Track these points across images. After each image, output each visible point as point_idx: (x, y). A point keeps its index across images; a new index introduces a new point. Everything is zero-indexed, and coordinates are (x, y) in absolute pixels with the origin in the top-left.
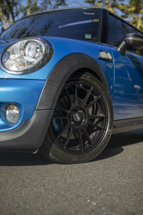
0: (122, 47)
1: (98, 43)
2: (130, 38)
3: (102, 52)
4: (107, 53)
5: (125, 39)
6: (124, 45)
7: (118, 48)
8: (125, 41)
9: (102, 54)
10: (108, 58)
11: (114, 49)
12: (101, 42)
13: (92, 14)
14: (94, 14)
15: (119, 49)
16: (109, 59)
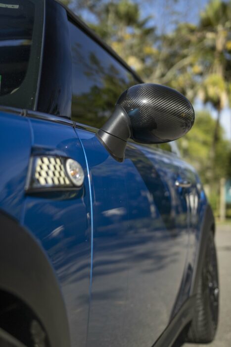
0: (115, 130)
1: (27, 114)
2: (145, 101)
3: (45, 160)
4: (64, 162)
5: (124, 103)
6: (122, 122)
7: (100, 134)
8: (127, 110)
9: (45, 167)
10: (68, 182)
11: (89, 136)
12: (39, 109)
13: (10, 6)
14: (17, 7)
15: (105, 137)
16: (74, 186)
